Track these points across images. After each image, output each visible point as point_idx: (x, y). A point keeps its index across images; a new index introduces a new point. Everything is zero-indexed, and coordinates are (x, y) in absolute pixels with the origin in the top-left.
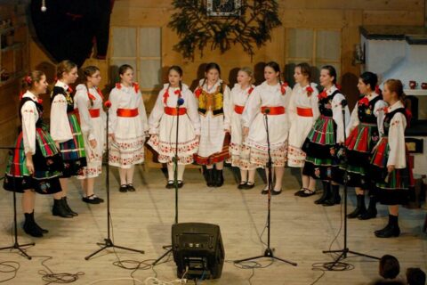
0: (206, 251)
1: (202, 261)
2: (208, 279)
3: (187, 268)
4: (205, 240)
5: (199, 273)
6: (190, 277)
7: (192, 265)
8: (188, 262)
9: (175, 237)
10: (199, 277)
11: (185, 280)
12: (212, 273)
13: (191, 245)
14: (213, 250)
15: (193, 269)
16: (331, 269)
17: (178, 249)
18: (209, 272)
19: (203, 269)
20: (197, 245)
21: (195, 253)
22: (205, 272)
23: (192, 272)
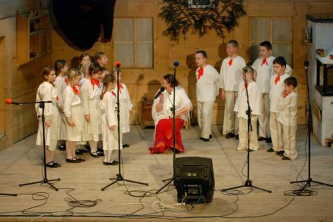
0: (201, 180)
1: (198, 188)
2: (203, 203)
3: (186, 194)
4: (201, 170)
5: (196, 197)
6: (188, 201)
7: (190, 191)
8: (187, 189)
9: (177, 169)
10: (196, 201)
11: (184, 204)
12: (206, 197)
13: (190, 175)
14: (207, 178)
15: (191, 194)
16: (299, 195)
17: (179, 178)
18: (203, 197)
19: (198, 194)
20: (195, 175)
21: (192, 181)
22: (200, 197)
23: (190, 197)
